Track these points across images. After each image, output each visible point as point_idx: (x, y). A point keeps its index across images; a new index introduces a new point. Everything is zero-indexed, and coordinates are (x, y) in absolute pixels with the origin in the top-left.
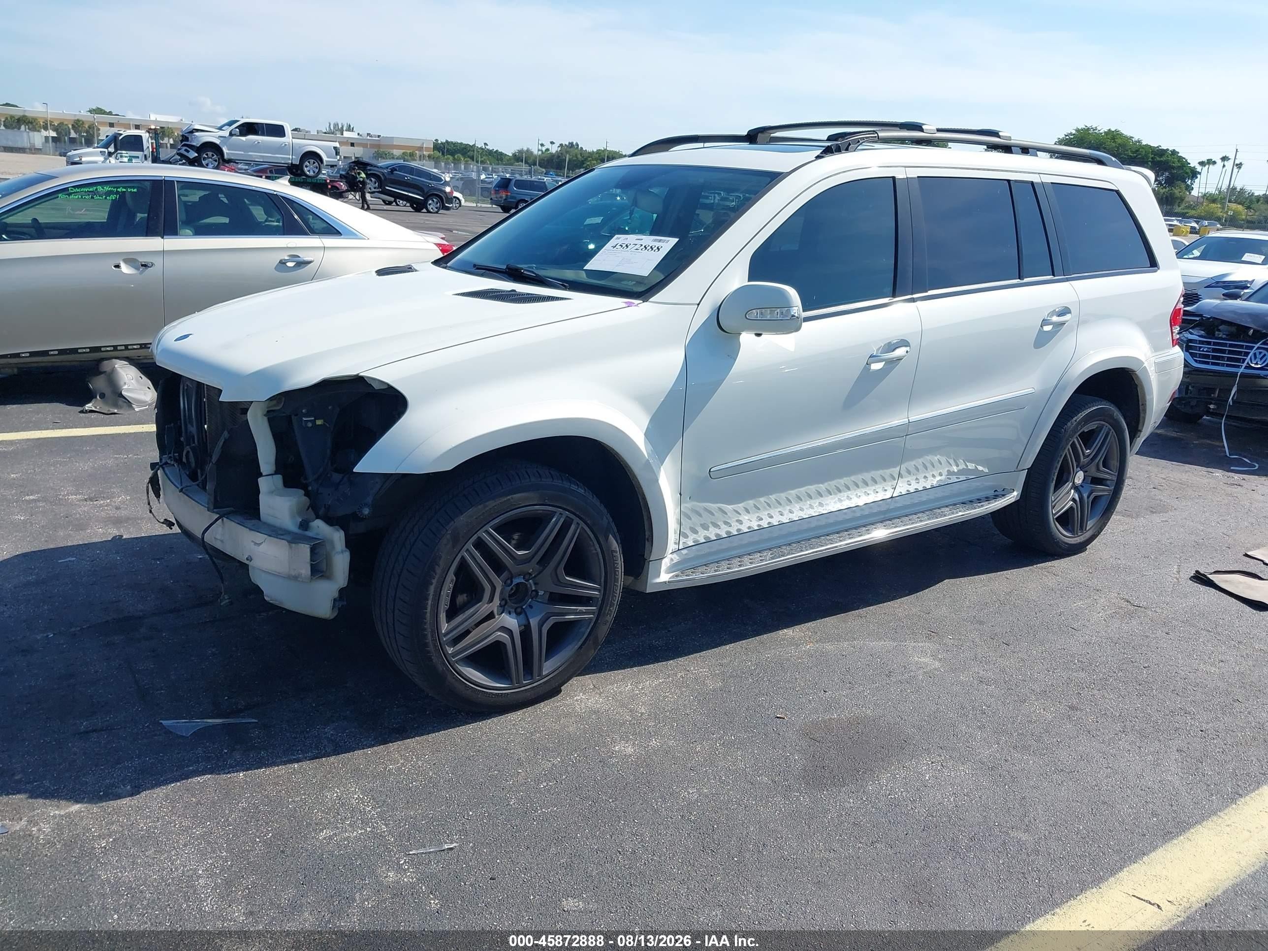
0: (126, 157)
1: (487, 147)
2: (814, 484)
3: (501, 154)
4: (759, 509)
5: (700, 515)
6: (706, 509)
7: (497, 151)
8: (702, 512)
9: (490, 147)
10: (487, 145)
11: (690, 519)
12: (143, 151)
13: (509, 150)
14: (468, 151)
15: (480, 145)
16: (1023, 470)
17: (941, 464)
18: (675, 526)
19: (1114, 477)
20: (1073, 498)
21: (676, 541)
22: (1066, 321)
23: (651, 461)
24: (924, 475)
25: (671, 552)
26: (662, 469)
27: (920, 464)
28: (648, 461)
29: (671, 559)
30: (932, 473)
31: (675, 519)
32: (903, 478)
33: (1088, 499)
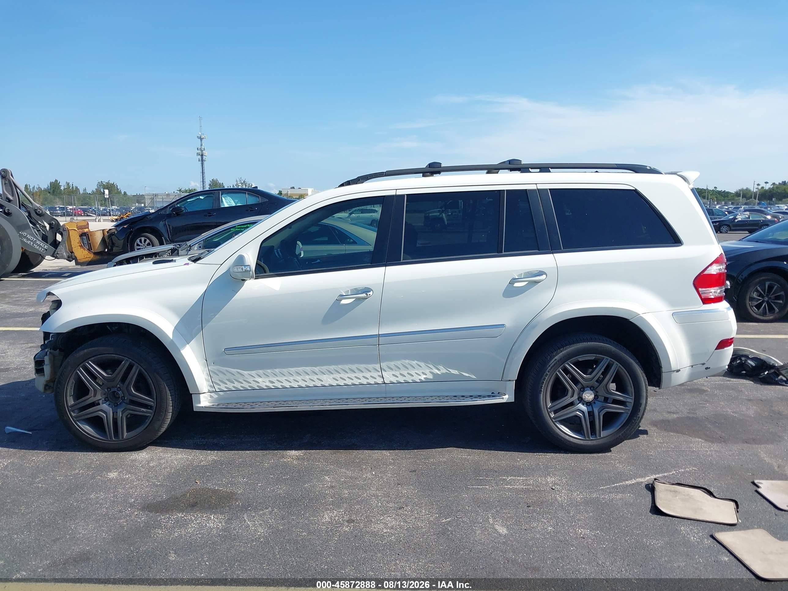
0: (450, 212)
1: (717, 189)
2: (309, 367)
3: (728, 193)
4: (268, 376)
5: (224, 374)
6: (227, 371)
7: (725, 191)
8: (225, 372)
9: (718, 189)
10: (717, 188)
11: (218, 375)
12: (458, 209)
13: (733, 190)
14: (703, 193)
15: (711, 188)
16: (510, 380)
17: (421, 367)
18: (207, 377)
19: (630, 400)
20: (578, 409)
21: (211, 386)
22: (541, 280)
23: (174, 340)
24: (406, 372)
25: (209, 392)
26: (188, 346)
27: (399, 365)
28: (172, 340)
29: (210, 395)
30: (414, 372)
31: (205, 373)
32: (386, 371)
33: (599, 413)
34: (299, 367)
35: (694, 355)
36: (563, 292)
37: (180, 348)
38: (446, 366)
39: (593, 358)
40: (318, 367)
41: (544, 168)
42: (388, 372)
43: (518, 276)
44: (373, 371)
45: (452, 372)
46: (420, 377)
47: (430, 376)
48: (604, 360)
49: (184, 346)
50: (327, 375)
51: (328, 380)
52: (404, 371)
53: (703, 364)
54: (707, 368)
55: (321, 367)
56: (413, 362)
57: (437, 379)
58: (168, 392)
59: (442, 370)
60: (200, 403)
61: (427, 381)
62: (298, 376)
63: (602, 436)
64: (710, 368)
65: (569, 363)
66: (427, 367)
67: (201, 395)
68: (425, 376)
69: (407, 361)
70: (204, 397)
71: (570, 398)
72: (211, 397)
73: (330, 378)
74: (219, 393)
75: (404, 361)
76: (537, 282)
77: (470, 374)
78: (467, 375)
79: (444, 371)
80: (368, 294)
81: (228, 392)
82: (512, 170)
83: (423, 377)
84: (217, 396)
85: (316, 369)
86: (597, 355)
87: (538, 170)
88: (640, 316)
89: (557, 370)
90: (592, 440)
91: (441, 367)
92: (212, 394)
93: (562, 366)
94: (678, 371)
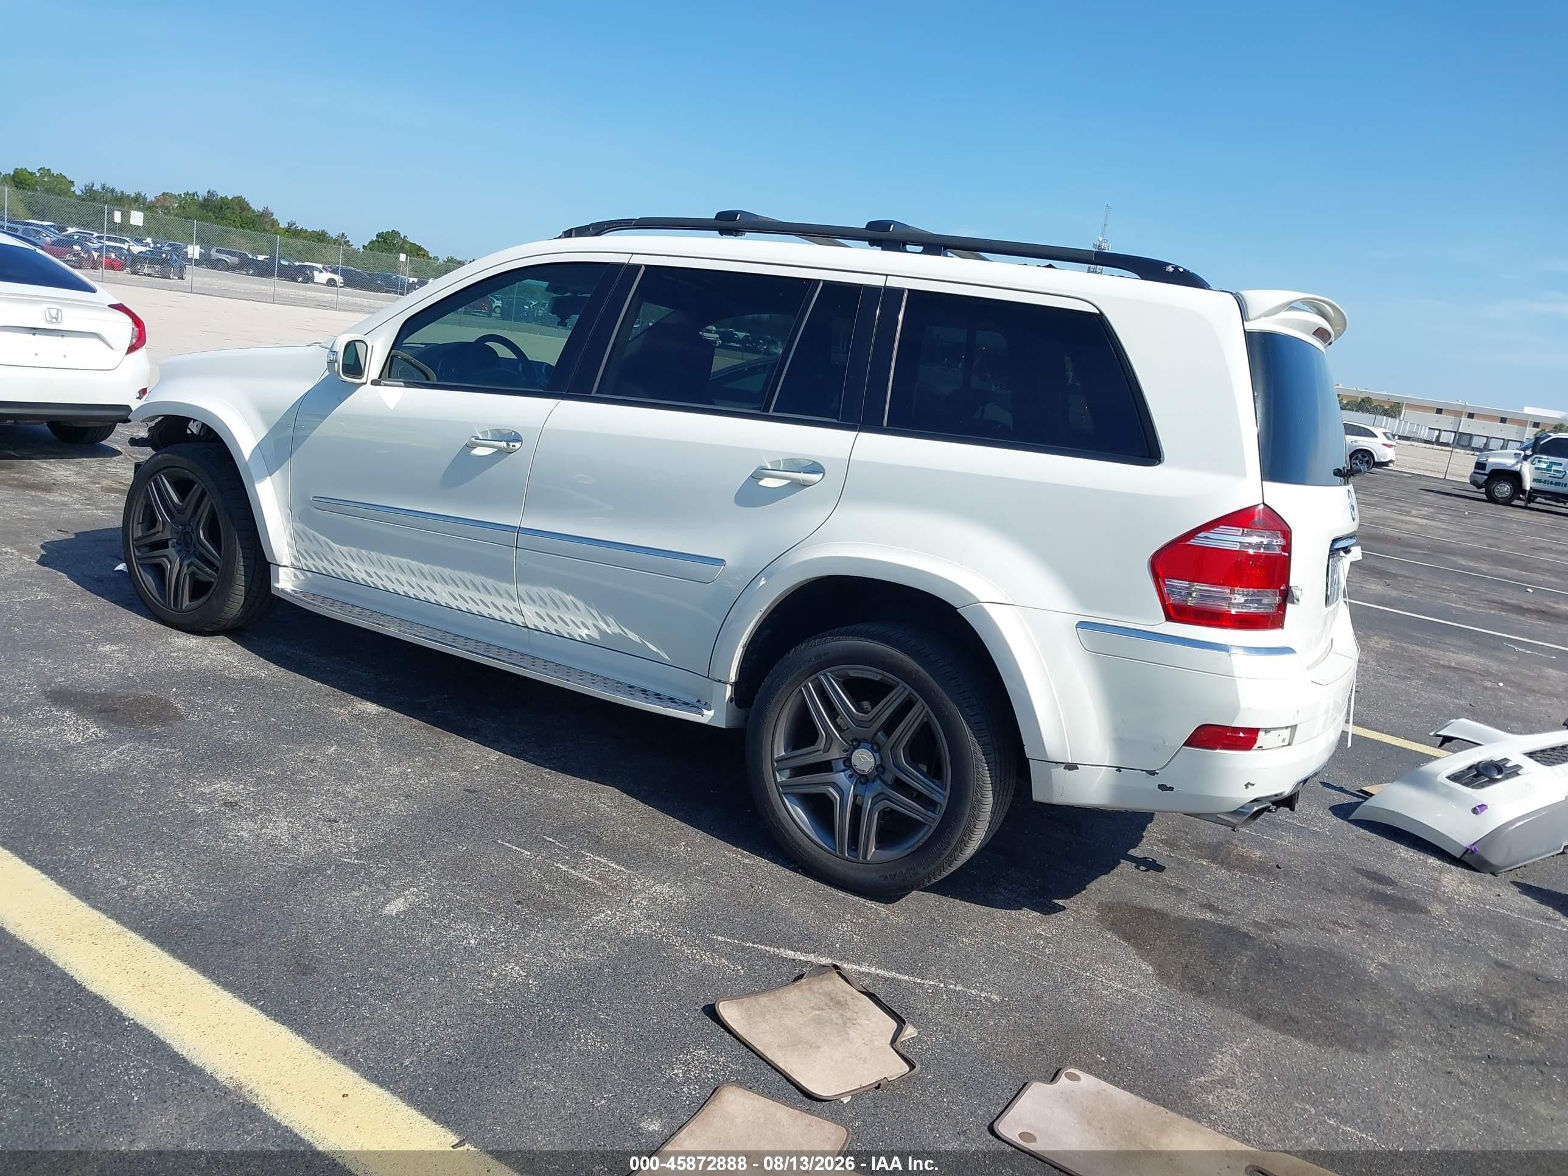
4: (364, 561)
5: (311, 542)
6: (314, 537)
8: (312, 538)
11: (305, 542)
16: (720, 681)
17: (579, 610)
18: (289, 540)
19: (941, 797)
20: (834, 783)
21: (295, 557)
22: (811, 482)
23: (251, 466)
24: (557, 614)
25: (293, 566)
26: (269, 478)
27: (545, 596)
28: (247, 463)
29: (294, 573)
30: (569, 617)
31: (287, 532)
32: (524, 603)
33: (873, 805)
34: (402, 558)
35: (1121, 741)
36: (849, 516)
37: (255, 479)
38: (620, 621)
39: (878, 678)
40: (428, 565)
41: (935, 246)
42: (528, 606)
43: (771, 463)
44: (505, 595)
45: (630, 636)
46: (580, 631)
47: (596, 635)
48: (898, 688)
49: (263, 478)
50: (439, 585)
51: (443, 594)
52: (552, 611)
53: (1152, 773)
54: (1163, 787)
55: (432, 566)
56: (568, 597)
57: (605, 644)
58: (239, 551)
59: (612, 628)
60: (278, 582)
61: (588, 642)
62: (402, 574)
63: (869, 858)
64: (1171, 789)
65: (828, 674)
66: (589, 613)
67: (281, 569)
68: (586, 631)
69: (557, 592)
70: (285, 573)
71: (821, 752)
72: (295, 576)
73: (445, 592)
74: (307, 572)
75: (553, 590)
76: (804, 485)
77: (660, 650)
78: (655, 649)
79: (617, 631)
80: (511, 444)
81: (317, 575)
82: (874, 242)
83: (584, 632)
84: (303, 578)
85: (425, 568)
86: (886, 674)
87: (920, 249)
88: (981, 606)
89: (803, 684)
90: (847, 860)
91: (611, 620)
92: (298, 572)
93: (813, 677)
94: (1071, 767)
